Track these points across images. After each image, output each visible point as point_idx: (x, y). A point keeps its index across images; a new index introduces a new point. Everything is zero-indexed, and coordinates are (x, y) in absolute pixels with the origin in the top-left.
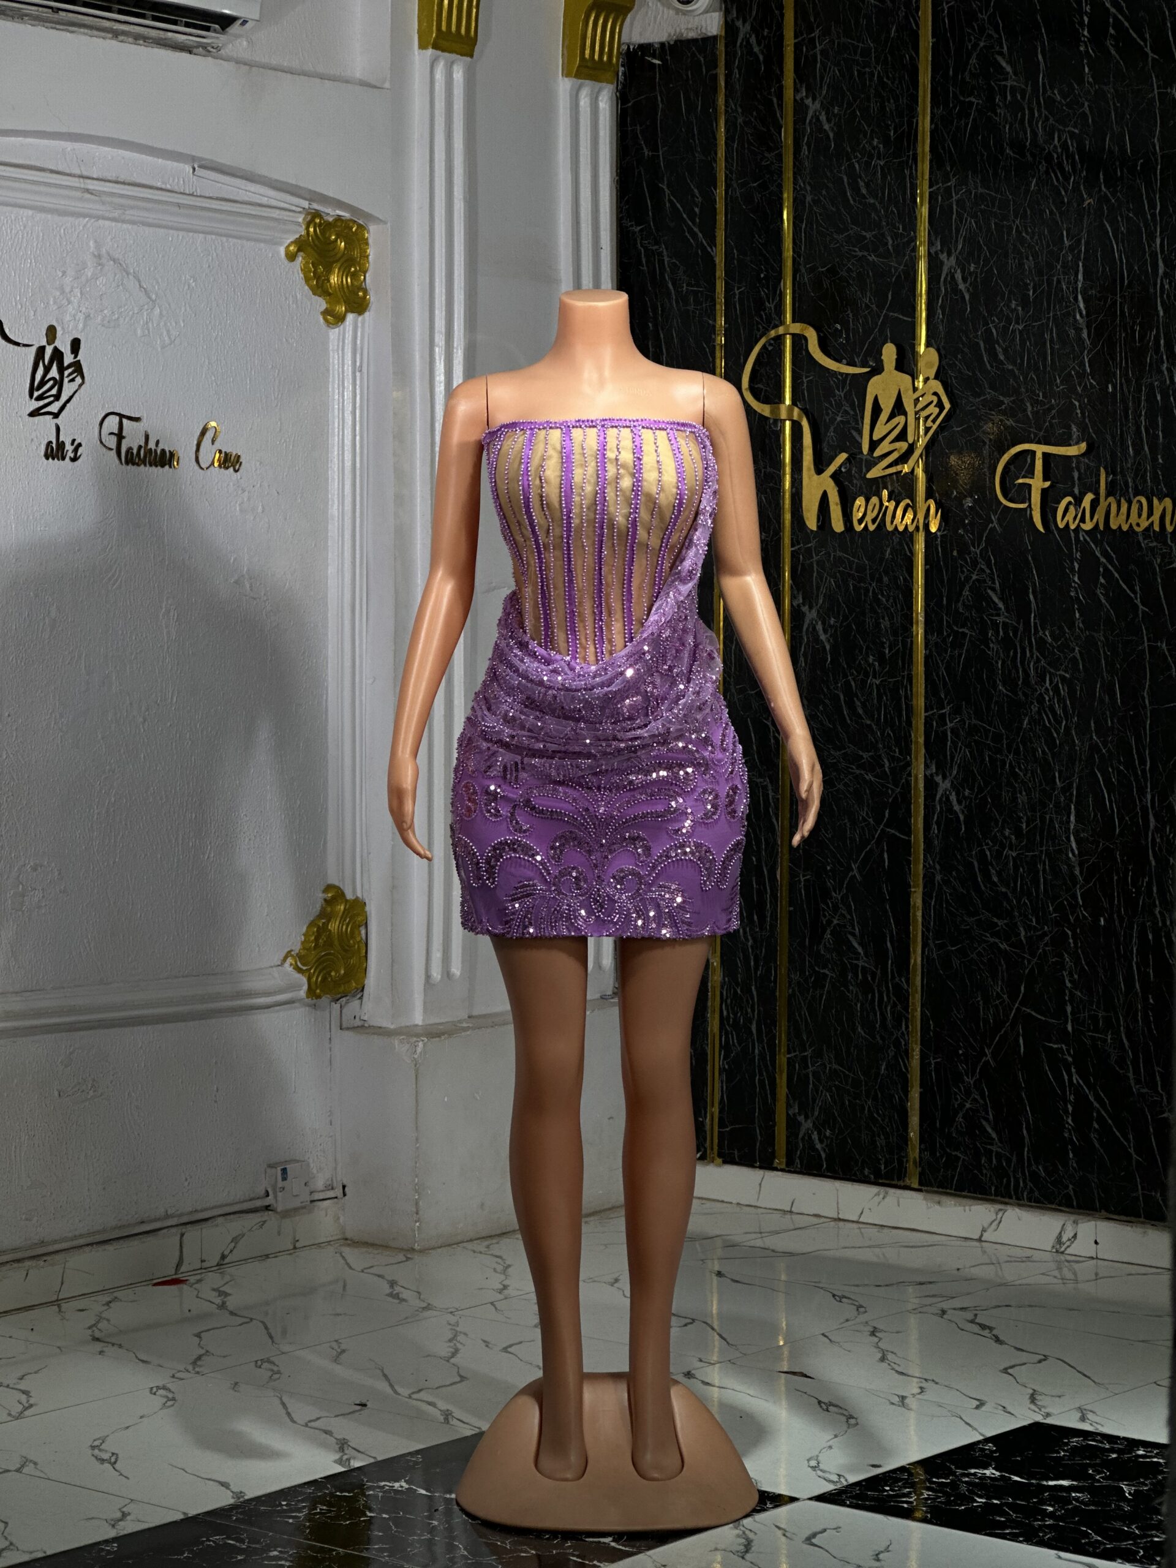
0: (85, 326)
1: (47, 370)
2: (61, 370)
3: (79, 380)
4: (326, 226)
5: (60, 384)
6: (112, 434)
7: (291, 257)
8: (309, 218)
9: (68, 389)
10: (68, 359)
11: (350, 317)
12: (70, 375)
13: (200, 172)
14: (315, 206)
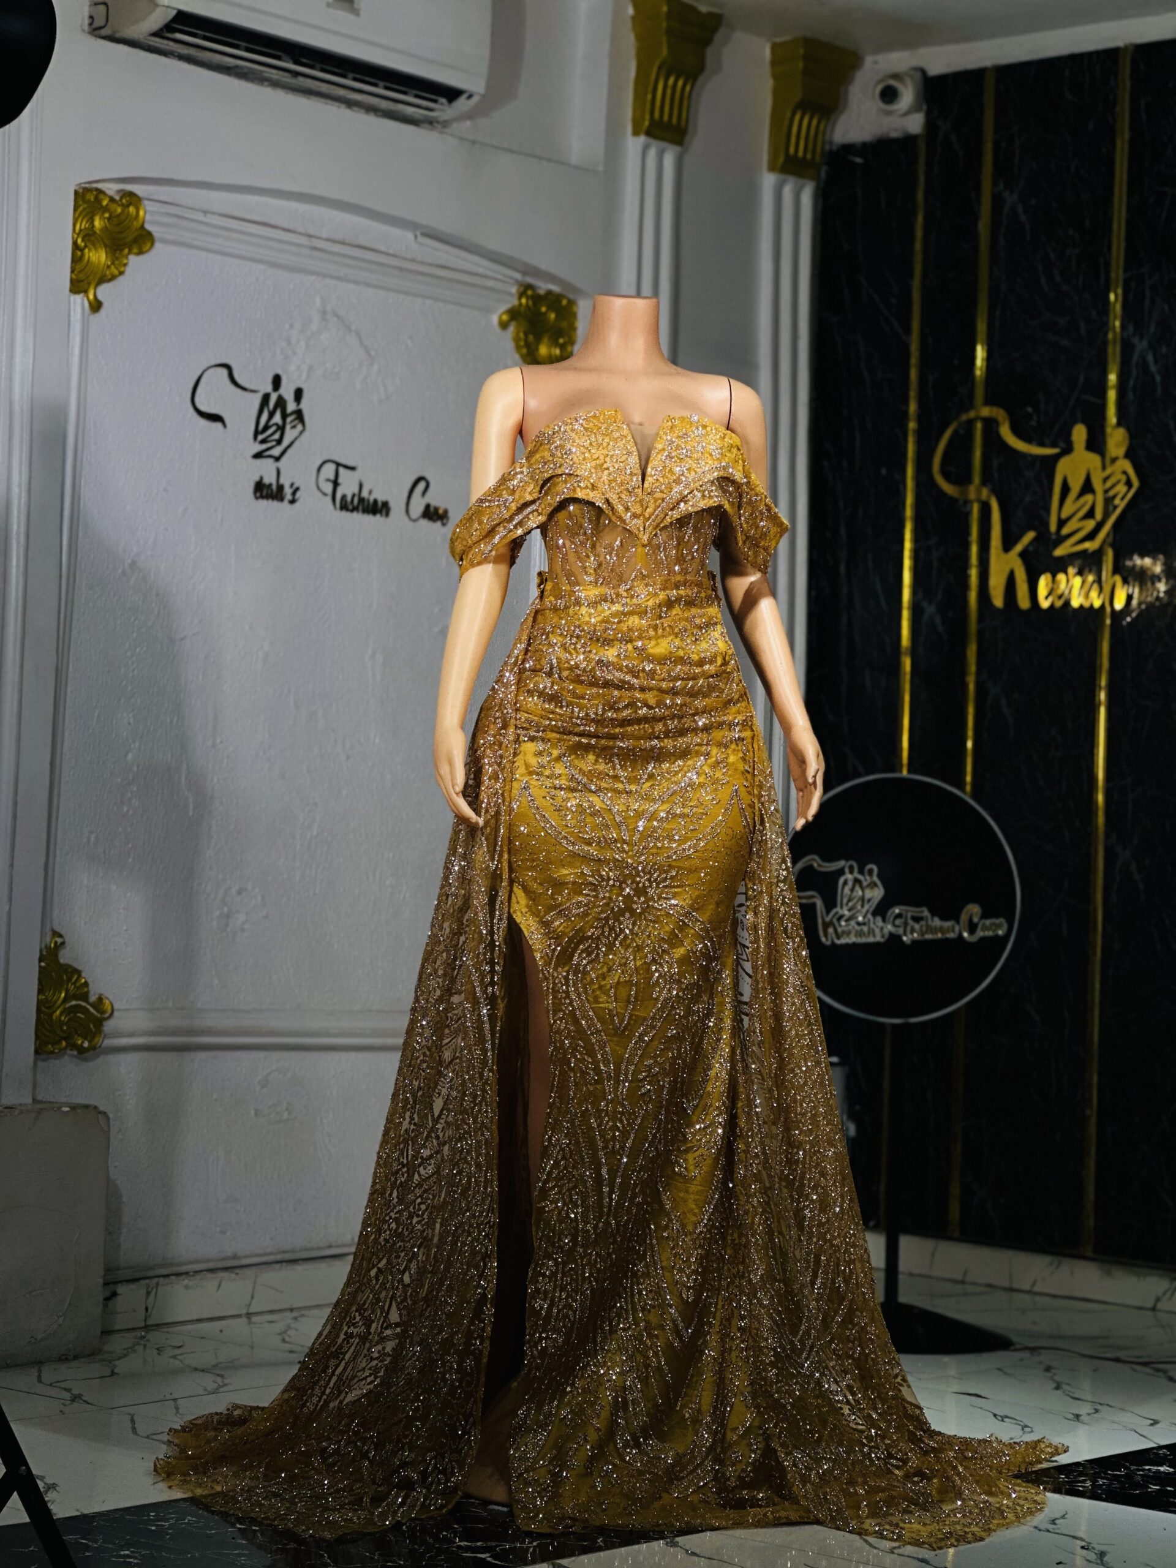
0: (308, 376)
1: (271, 415)
2: (284, 416)
3: (300, 427)
4: (537, 299)
5: (282, 429)
6: (328, 480)
7: (504, 326)
8: (522, 289)
9: (290, 435)
10: (291, 407)
12: (292, 421)
13: (421, 239)
14: (529, 280)
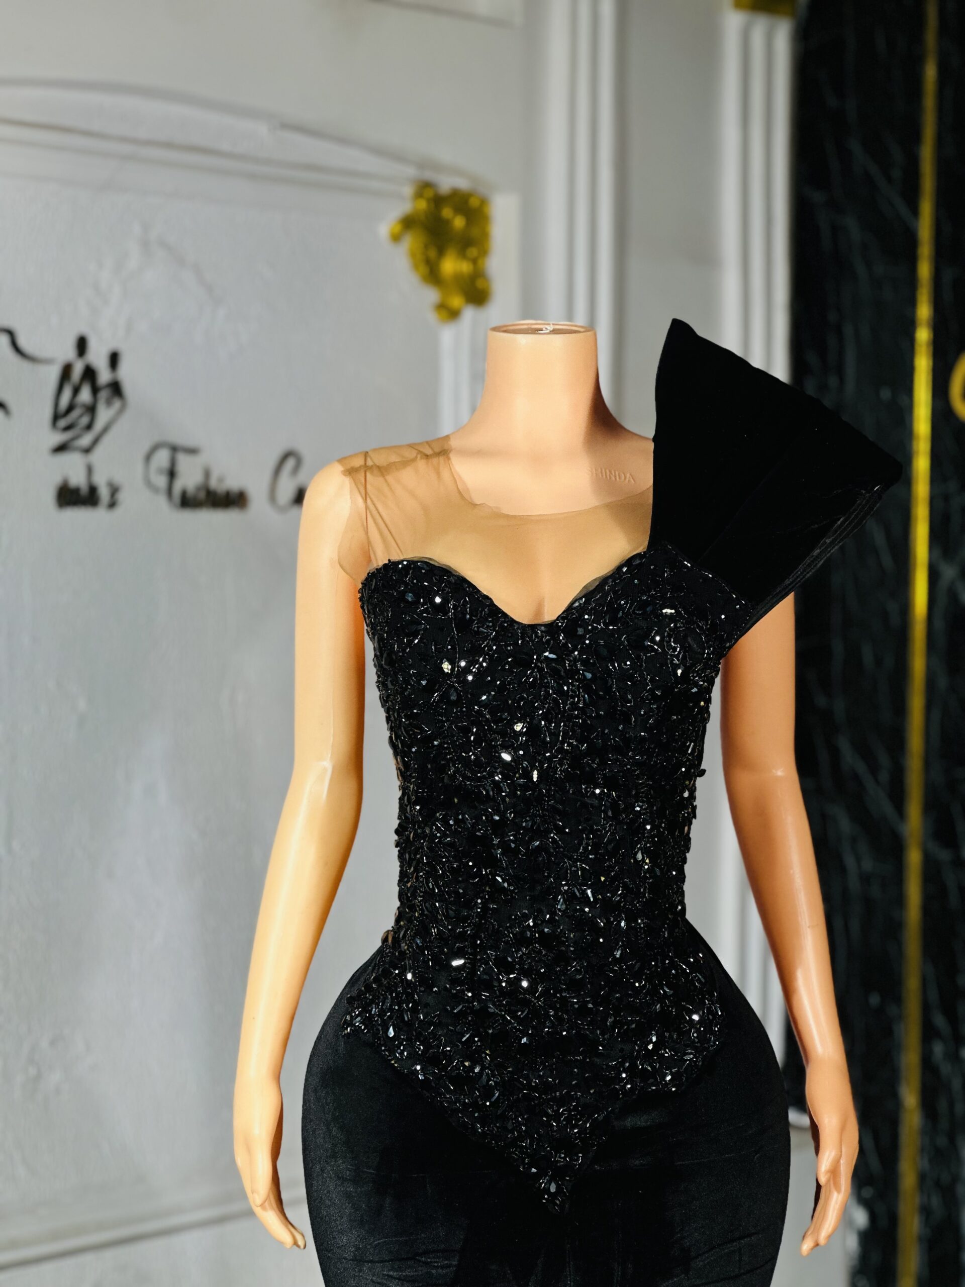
0: (127, 334)
1: (76, 391)
2: (95, 390)
3: (117, 404)
4: (438, 201)
5: (91, 410)
6: (160, 471)
7: (396, 238)
8: (417, 189)
9: (104, 415)
10: (104, 376)
11: (469, 313)
12: (106, 397)
13: (277, 132)
14: (428, 176)
